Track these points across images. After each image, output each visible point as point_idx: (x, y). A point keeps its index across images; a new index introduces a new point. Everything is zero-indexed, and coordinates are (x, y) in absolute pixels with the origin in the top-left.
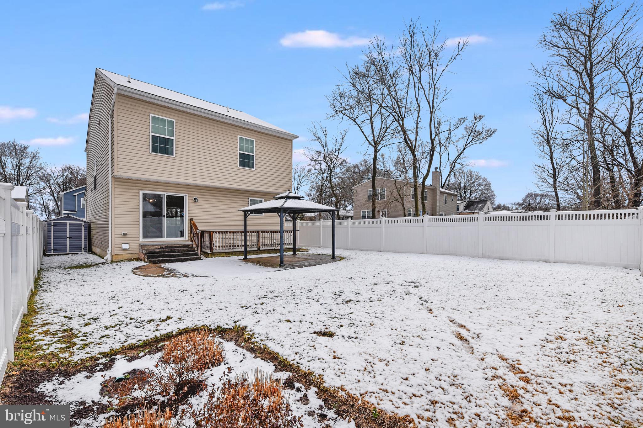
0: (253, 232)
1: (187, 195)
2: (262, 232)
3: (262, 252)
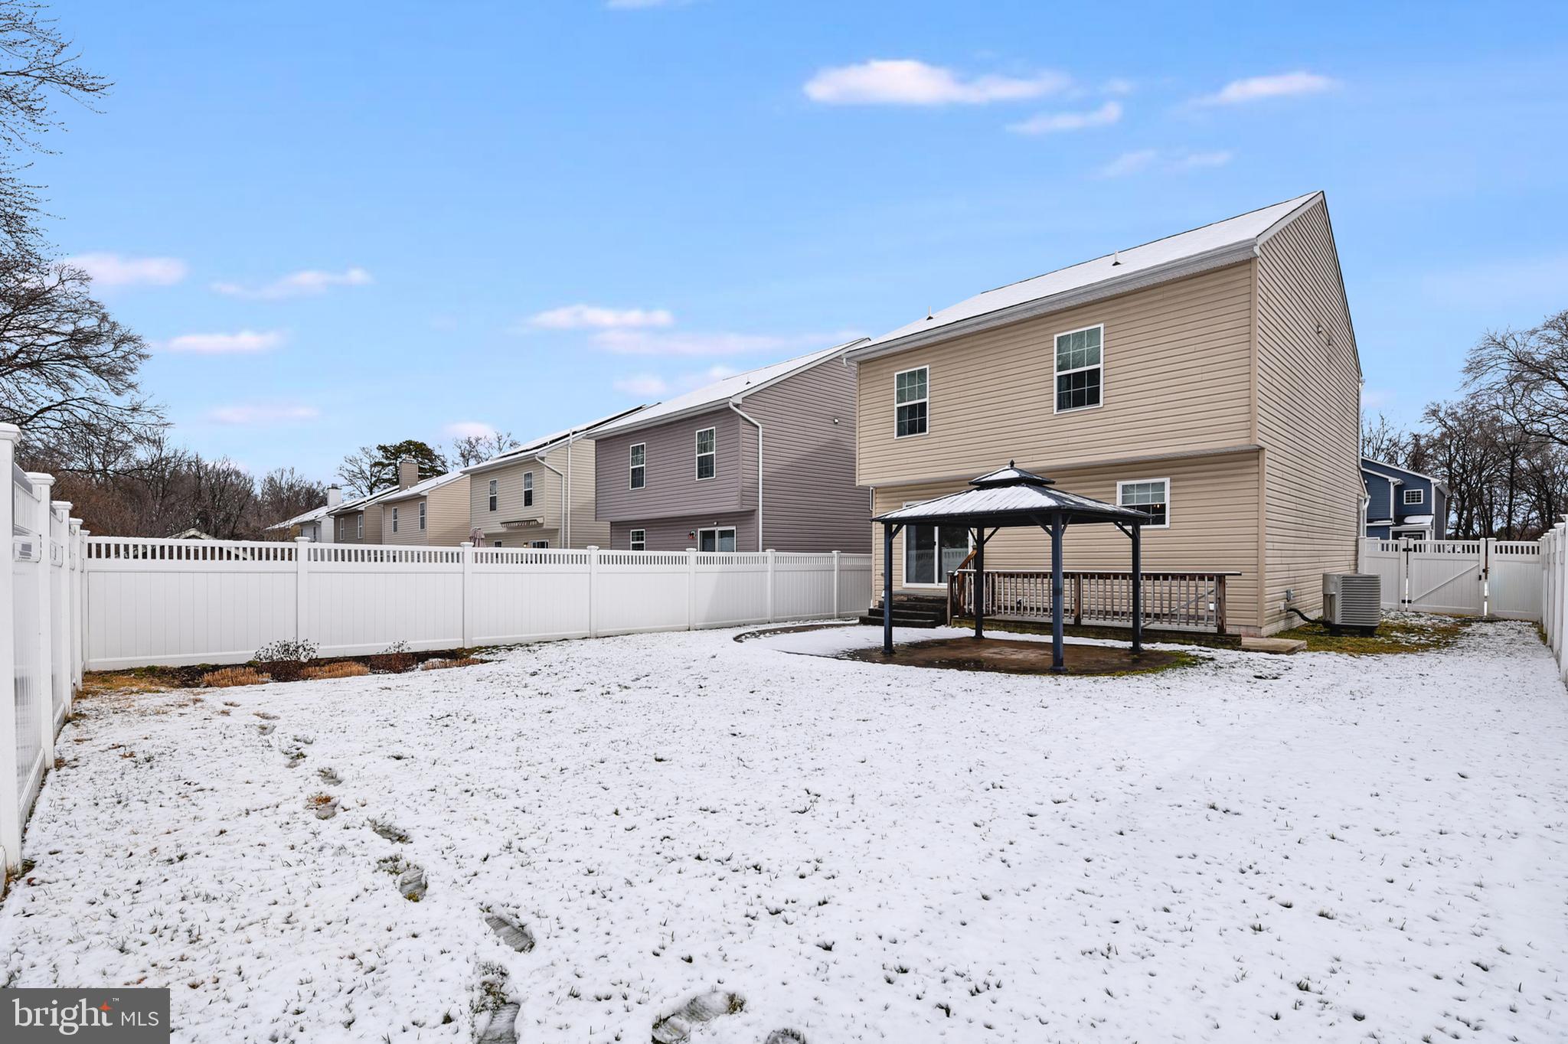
2: (1085, 576)
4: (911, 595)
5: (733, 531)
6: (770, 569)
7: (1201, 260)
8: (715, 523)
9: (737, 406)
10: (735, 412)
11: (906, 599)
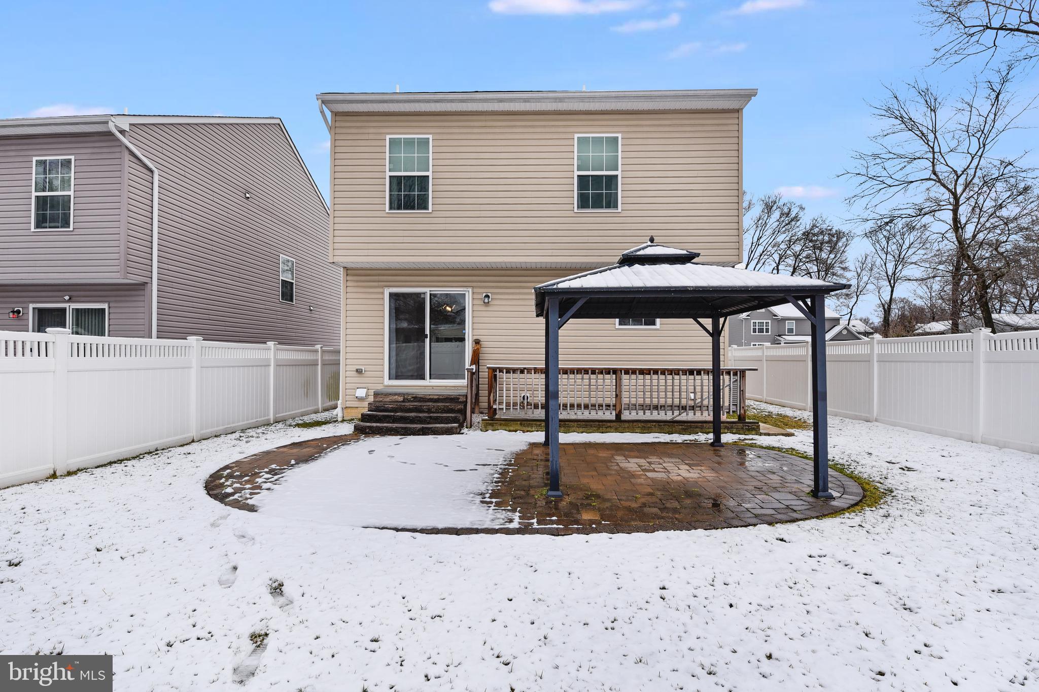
0: (601, 373)
1: (470, 290)
2: (627, 372)
3: (626, 425)
4: (408, 394)
5: (104, 310)
6: (194, 364)
7: (714, 97)
8: (67, 298)
9: (122, 132)
10: (118, 140)
11: (401, 399)
